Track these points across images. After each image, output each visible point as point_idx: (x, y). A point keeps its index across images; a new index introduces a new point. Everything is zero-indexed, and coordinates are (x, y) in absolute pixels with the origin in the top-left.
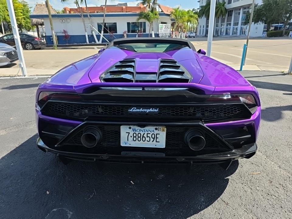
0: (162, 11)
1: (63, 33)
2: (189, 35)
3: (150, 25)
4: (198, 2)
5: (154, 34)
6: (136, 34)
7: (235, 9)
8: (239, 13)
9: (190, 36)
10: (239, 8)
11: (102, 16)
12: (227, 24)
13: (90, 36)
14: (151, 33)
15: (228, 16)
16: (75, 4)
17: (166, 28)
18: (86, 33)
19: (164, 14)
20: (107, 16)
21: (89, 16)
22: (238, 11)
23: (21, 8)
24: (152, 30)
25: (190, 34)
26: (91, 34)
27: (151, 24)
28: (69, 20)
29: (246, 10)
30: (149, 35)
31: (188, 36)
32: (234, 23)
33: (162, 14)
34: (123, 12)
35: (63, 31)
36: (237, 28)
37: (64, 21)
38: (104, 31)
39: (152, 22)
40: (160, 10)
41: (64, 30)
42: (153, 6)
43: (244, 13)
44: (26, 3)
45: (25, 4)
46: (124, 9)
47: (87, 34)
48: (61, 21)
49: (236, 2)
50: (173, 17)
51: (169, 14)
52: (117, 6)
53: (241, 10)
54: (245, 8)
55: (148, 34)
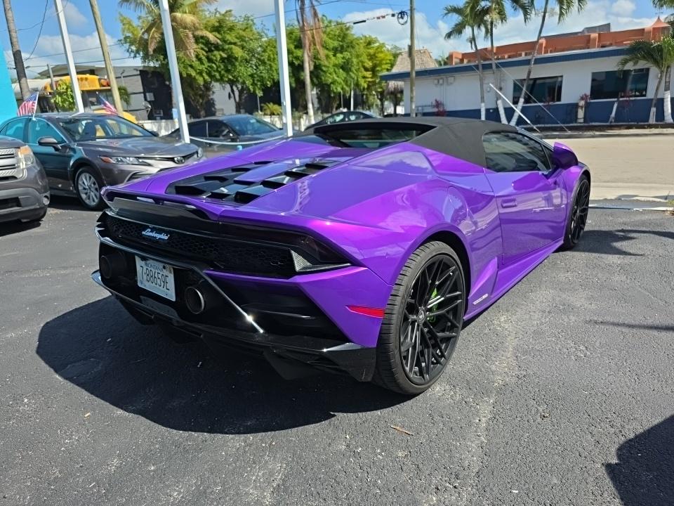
1: (434, 107)
3: (661, 76)
5: (669, 99)
6: (614, 102)
11: (527, 62)
13: (491, 111)
14: (659, 97)
16: (470, 44)
18: (483, 104)
20: (538, 61)
21: (494, 66)
23: (388, 61)
24: (667, 89)
26: (494, 106)
27: (662, 72)
28: (451, 79)
30: (654, 102)
34: (588, 48)
35: (434, 103)
37: (441, 81)
38: (525, 98)
39: (668, 67)
41: (436, 101)
44: (400, 49)
45: (398, 52)
46: (595, 39)
47: (485, 105)
48: (436, 81)
52: (579, 34)
55: (652, 100)
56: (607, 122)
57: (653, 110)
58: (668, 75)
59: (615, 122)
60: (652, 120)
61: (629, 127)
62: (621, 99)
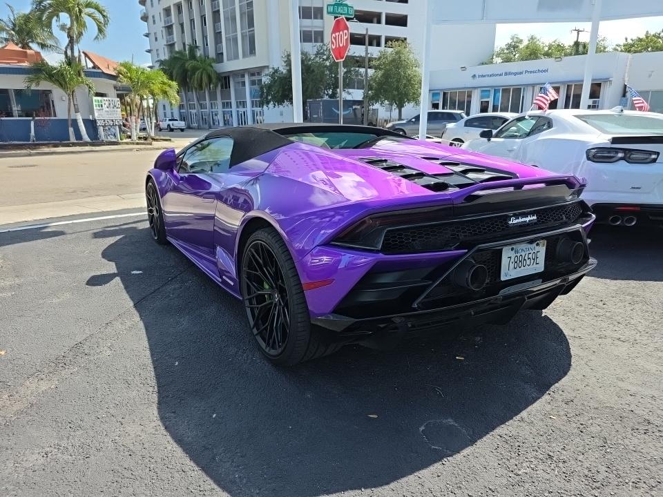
0: (95, 67)
2: (169, 125)
3: (69, 99)
4: (147, 51)
5: (81, 120)
6: (30, 120)
7: (234, 74)
8: (244, 84)
9: (172, 127)
10: (241, 73)
12: (223, 103)
14: (72, 118)
15: (222, 87)
17: (112, 105)
19: (103, 73)
22: (240, 79)
24: (77, 111)
25: (171, 123)
27: (69, 94)
29: (256, 78)
30: (70, 123)
31: (166, 127)
32: (237, 102)
33: (96, 73)
36: (244, 112)
39: (73, 92)
40: (90, 65)
42: (69, 53)
43: (253, 83)
49: (231, 60)
50: (125, 82)
51: (114, 74)
53: (246, 76)
54: (253, 75)
55: (65, 120)
56: (29, 141)
57: (71, 130)
58: (75, 99)
59: (37, 140)
60: (73, 139)
61: (56, 146)
62: (36, 118)
